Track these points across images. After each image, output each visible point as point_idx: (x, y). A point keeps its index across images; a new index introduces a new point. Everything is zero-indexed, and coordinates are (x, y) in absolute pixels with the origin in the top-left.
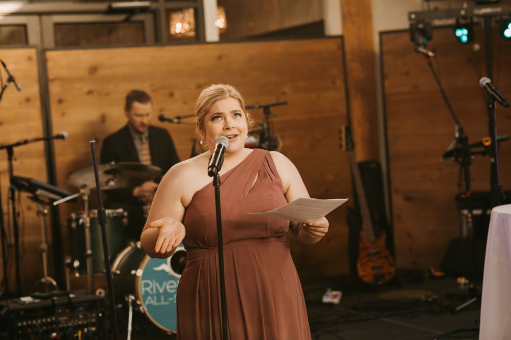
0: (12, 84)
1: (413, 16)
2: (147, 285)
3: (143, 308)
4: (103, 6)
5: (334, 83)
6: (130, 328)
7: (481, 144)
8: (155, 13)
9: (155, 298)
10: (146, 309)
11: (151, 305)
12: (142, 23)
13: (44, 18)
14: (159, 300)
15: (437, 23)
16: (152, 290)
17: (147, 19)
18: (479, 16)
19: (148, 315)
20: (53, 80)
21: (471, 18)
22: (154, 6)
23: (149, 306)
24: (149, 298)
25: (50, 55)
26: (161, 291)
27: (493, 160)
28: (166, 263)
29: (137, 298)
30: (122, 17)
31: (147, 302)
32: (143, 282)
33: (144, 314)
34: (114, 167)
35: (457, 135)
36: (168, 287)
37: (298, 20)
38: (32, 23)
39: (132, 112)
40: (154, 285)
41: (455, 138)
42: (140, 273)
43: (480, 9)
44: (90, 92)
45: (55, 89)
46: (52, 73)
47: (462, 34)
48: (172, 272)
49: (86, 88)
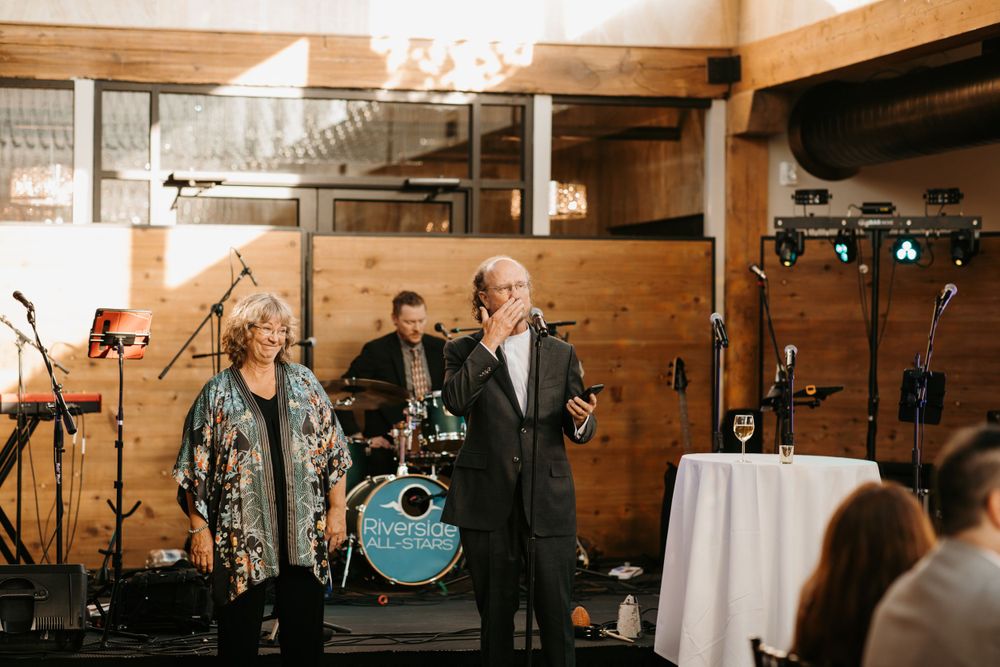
0: (247, 276)
1: (780, 223)
2: (370, 524)
3: (364, 550)
4: (399, 181)
5: (697, 300)
6: (346, 572)
7: (803, 393)
8: (466, 192)
9: (379, 540)
10: (366, 552)
11: (374, 547)
12: (450, 204)
13: (321, 191)
14: (383, 543)
15: (812, 232)
16: (376, 530)
17: (456, 199)
18: (865, 229)
19: (367, 557)
20: (319, 272)
21: (854, 232)
22: (466, 183)
23: (370, 549)
24: (372, 539)
25: (317, 240)
26: (388, 533)
27: (871, 418)
28: (397, 502)
29: (358, 538)
30: (423, 196)
31: (369, 544)
32: (366, 520)
33: (364, 556)
34: (354, 384)
35: (777, 380)
36: (396, 529)
37: (682, 210)
38: (308, 198)
39: (401, 318)
40: (379, 525)
41: (775, 383)
42: (362, 508)
43: (867, 219)
44: (365, 290)
45: (319, 283)
46: (319, 263)
47: (842, 249)
48: (403, 513)
49: (360, 285)
